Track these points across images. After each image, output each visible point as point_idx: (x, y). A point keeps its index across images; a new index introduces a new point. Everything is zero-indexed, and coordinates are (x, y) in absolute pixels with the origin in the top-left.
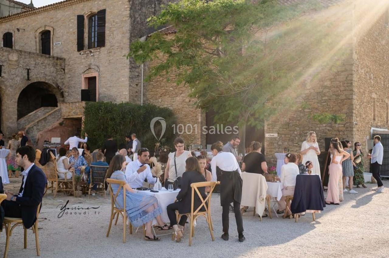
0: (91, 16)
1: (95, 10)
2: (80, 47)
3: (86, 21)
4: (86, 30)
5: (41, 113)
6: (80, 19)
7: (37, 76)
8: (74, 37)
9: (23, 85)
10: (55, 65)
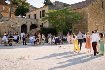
0: (43, 11)
1: (43, 10)
2: (41, 17)
3: (42, 12)
4: (42, 14)
5: (34, 30)
6: (41, 12)
7: (33, 23)
8: (40, 15)
9: (31, 25)
10: (36, 21)
